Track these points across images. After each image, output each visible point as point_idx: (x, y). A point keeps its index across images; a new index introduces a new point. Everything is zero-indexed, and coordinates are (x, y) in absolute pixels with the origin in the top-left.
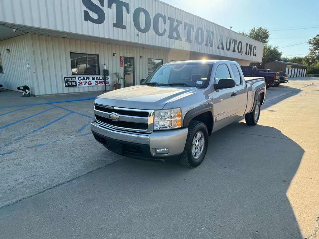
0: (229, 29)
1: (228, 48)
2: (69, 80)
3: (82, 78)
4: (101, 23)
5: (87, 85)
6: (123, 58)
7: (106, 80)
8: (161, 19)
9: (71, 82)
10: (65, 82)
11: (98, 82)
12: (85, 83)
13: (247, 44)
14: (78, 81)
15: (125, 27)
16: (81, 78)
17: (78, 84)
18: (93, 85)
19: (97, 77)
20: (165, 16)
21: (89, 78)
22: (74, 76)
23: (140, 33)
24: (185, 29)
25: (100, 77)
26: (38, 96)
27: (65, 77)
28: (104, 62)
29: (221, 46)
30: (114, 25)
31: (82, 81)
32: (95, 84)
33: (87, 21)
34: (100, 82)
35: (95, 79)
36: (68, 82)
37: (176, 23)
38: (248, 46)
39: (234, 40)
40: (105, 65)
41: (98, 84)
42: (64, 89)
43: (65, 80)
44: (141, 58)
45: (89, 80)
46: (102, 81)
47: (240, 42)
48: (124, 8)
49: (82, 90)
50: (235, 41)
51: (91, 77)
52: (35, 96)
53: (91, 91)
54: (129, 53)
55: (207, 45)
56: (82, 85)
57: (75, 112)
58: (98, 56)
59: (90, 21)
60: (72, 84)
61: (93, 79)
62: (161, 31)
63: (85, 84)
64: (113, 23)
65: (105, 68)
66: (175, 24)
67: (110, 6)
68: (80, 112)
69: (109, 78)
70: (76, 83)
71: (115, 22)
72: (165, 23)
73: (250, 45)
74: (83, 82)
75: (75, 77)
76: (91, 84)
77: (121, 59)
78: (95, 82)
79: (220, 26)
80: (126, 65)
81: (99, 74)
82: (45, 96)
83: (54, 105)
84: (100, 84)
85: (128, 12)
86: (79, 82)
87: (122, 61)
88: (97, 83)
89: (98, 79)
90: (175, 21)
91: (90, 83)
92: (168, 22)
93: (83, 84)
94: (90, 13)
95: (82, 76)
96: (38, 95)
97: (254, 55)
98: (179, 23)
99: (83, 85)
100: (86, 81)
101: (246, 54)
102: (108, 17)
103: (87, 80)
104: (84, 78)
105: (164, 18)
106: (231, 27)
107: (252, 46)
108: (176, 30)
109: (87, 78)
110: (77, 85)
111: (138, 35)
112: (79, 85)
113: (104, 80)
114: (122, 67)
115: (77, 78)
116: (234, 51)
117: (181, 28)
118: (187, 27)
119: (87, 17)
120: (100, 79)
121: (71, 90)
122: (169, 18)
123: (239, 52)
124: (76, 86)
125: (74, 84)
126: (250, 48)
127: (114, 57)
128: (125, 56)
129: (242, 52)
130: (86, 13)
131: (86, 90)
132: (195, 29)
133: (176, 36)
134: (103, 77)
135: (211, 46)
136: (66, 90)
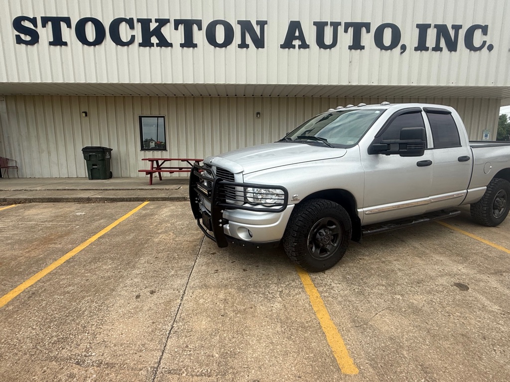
30: (51, 44)
67: (44, 26)
90: (153, 21)
94: (23, 36)
98: (163, 22)
130: (18, 38)
133: (158, 42)
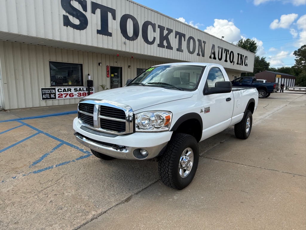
0: (221, 38)
1: (220, 58)
2: (47, 91)
3: (63, 89)
4: (83, 29)
5: (68, 97)
6: (109, 68)
7: (90, 92)
8: (150, 28)
9: (50, 94)
10: (42, 94)
11: (81, 93)
12: (66, 95)
13: (238, 54)
14: (57, 93)
15: (110, 35)
16: (61, 89)
17: (57, 96)
18: (75, 97)
19: (80, 89)
20: (155, 24)
21: (71, 89)
22: (53, 87)
23: (127, 41)
24: (176, 37)
25: (83, 89)
26: (8, 111)
27: (42, 89)
28: (89, 72)
29: (213, 56)
31: (62, 93)
32: (78, 96)
33: (67, 26)
34: (83, 93)
35: (77, 91)
36: (46, 94)
37: (167, 32)
38: (240, 56)
39: (225, 50)
40: (89, 75)
41: (81, 96)
42: (41, 102)
43: (42, 92)
44: (129, 67)
45: (70, 91)
46: (86, 93)
47: (232, 52)
48: (110, 15)
49: (62, 103)
50: (227, 51)
51: (73, 88)
52: (5, 110)
53: (73, 104)
54: (116, 62)
55: (198, 55)
56: (62, 97)
57: (42, 132)
58: (81, 65)
59: (70, 26)
60: (50, 96)
61: (76, 90)
62: (150, 39)
63: (65, 97)
64: (97, 30)
65: (90, 78)
66: (165, 32)
68: (49, 132)
69: (93, 89)
70: (55, 96)
71: (100, 29)
72: (154, 31)
73: (241, 55)
74: (64, 94)
75: (55, 89)
76: (73, 96)
77: (107, 69)
78: (78, 93)
79: (212, 36)
80: (112, 75)
81: (82, 85)
82: (18, 110)
83: (22, 123)
84: (83, 95)
85: (114, 18)
86: (58, 95)
87: (108, 71)
88: (79, 95)
89: (81, 91)
91: (71, 95)
92: (158, 30)
93: (64, 96)
95: (62, 87)
96: (10, 110)
97: (245, 65)
99: (64, 98)
100: (67, 93)
101: (238, 64)
102: (91, 23)
103: (68, 91)
104: (65, 89)
105: (154, 26)
106: (223, 37)
107: (243, 56)
108: (166, 38)
109: (68, 89)
110: (57, 98)
111: (125, 43)
112: (59, 97)
113: (88, 92)
114: (108, 77)
115: (57, 89)
116: (226, 61)
117: (172, 37)
118: (178, 36)
119: (67, 23)
120: (83, 91)
121: (50, 103)
122: (159, 26)
123: (231, 62)
124: (55, 98)
125: (52, 96)
126: (241, 58)
127: (100, 67)
128: (112, 65)
129: (234, 62)
131: (67, 102)
132: (187, 38)
134: (87, 89)
135: (203, 56)
136: (44, 103)
